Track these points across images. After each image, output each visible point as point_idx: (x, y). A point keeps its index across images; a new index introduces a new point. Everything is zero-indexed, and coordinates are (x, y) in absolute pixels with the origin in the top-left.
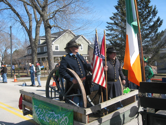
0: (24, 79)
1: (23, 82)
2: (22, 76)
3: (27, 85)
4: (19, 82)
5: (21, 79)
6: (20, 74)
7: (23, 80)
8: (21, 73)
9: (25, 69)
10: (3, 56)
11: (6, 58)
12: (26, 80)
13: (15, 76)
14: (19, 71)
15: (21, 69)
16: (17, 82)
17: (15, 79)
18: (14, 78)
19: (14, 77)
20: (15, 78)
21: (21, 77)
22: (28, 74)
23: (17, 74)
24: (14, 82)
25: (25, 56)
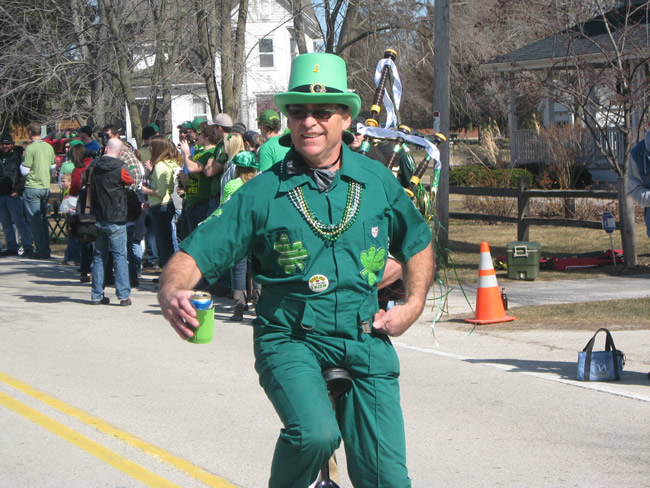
0: (584, 298)
1: (587, 335)
2: (556, 263)
3: (628, 367)
4: (530, 324)
5: (548, 296)
6: (535, 233)
7: (569, 310)
8: (546, 220)
9: (583, 179)
10: (331, 21)
11: (364, 44)
12: (612, 307)
13: (487, 261)
14: (521, 206)
15: (545, 180)
16: (508, 324)
17: (481, 294)
18: (477, 281)
19: (476, 267)
20: (490, 281)
21: (544, 267)
22: (627, 234)
23: (507, 235)
24: (476, 321)
25: (594, 27)
